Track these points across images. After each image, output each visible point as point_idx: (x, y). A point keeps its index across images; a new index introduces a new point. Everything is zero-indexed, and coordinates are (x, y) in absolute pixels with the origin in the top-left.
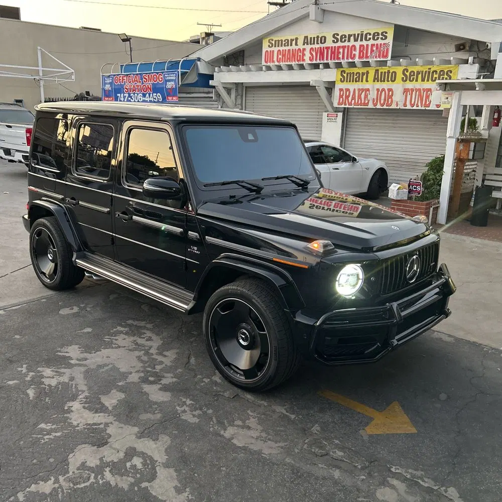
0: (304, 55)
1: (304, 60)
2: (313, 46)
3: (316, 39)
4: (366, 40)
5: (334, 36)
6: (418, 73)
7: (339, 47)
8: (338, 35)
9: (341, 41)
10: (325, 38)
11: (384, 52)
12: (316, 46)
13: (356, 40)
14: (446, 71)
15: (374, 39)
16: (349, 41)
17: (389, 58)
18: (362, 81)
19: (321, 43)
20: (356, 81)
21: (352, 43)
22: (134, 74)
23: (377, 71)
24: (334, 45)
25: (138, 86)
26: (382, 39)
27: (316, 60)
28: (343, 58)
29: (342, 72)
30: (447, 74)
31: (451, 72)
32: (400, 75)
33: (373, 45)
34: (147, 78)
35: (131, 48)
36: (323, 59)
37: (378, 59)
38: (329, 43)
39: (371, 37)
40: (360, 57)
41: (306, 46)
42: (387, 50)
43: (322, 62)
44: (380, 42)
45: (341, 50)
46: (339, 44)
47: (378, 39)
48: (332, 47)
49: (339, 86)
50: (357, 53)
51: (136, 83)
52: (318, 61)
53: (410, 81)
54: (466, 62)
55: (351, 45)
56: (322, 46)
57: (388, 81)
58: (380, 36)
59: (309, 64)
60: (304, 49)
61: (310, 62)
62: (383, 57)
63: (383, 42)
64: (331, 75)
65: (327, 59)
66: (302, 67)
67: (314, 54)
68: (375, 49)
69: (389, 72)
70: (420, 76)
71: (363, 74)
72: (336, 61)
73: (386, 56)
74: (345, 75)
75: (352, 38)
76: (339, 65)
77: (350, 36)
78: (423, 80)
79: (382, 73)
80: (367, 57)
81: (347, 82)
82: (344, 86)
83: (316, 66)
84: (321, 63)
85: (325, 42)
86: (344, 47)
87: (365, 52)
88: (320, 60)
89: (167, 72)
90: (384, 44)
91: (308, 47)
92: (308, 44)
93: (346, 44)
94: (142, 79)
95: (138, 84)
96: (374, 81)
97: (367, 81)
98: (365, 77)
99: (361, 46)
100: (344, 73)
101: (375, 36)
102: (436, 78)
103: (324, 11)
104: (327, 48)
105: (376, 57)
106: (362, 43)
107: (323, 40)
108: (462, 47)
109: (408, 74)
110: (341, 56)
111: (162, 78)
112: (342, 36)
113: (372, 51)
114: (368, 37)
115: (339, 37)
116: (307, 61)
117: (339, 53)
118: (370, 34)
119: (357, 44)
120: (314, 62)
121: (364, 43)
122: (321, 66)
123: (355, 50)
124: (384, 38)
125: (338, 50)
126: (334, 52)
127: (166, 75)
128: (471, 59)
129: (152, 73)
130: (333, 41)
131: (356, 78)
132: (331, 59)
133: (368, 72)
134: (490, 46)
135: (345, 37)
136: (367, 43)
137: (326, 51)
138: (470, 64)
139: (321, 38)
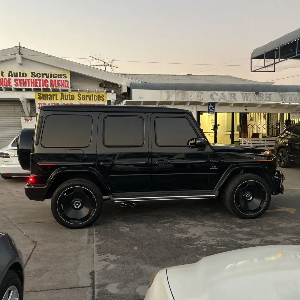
0: (10, 82)
1: (10, 86)
2: (16, 78)
3: (19, 74)
4: (54, 77)
5: (32, 73)
6: (87, 96)
7: (36, 80)
8: (35, 73)
9: (37, 77)
11: (66, 85)
12: (19, 78)
13: (47, 77)
14: (101, 96)
15: (59, 77)
16: (43, 77)
17: (70, 88)
18: (53, 99)
19: (23, 76)
20: (49, 99)
21: (45, 78)
23: (62, 94)
24: (32, 78)
26: (63, 78)
27: (20, 86)
28: (40, 86)
29: (39, 94)
30: (102, 97)
31: (104, 96)
32: (76, 97)
33: (58, 81)
36: (26, 86)
37: (63, 88)
38: (29, 77)
39: (57, 76)
40: (51, 86)
41: (11, 77)
42: (68, 84)
43: (25, 87)
44: (62, 79)
45: (38, 82)
46: (36, 78)
47: (61, 77)
48: (31, 80)
49: (37, 102)
50: (49, 84)
52: (22, 87)
53: (83, 100)
54: (110, 92)
55: (44, 80)
56: (24, 78)
57: (70, 99)
58: (62, 76)
59: (14, 88)
60: (10, 79)
61: (16, 87)
62: (66, 87)
63: (64, 79)
64: (31, 95)
65: (29, 86)
66: (10, 90)
67: (18, 82)
68: (60, 82)
69: (70, 95)
70: (88, 98)
71: (54, 95)
72: (35, 87)
73: (68, 87)
74: (42, 96)
75: (45, 76)
76: (36, 90)
77: (43, 74)
78: (90, 100)
79: (65, 95)
80: (56, 86)
81: (43, 99)
82: (42, 101)
83: (20, 90)
84: (24, 88)
85: (26, 76)
86: (40, 80)
87: (54, 84)
88: (23, 86)
90: (65, 80)
91: (13, 79)
92: (12, 76)
93: (41, 78)
96: (61, 99)
97: (57, 99)
98: (55, 97)
99: (51, 80)
100: (41, 94)
101: (59, 76)
102: (96, 99)
103: (23, 58)
104: (28, 80)
105: (61, 87)
106: (51, 79)
107: (25, 75)
108: (101, 85)
109: (81, 96)
110: (38, 85)
112: (37, 74)
113: (58, 83)
114: (55, 76)
115: (36, 74)
116: (13, 86)
117: (37, 83)
118: (56, 75)
119: (49, 79)
120: (19, 87)
121: (53, 79)
122: (24, 90)
123: (47, 82)
125: (36, 81)
126: (34, 82)
128: (113, 91)
130: (32, 76)
131: (49, 98)
132: (32, 86)
133: (56, 95)
134: (120, 86)
135: (40, 74)
136: (55, 79)
137: (27, 81)
138: (113, 93)
139: (23, 74)
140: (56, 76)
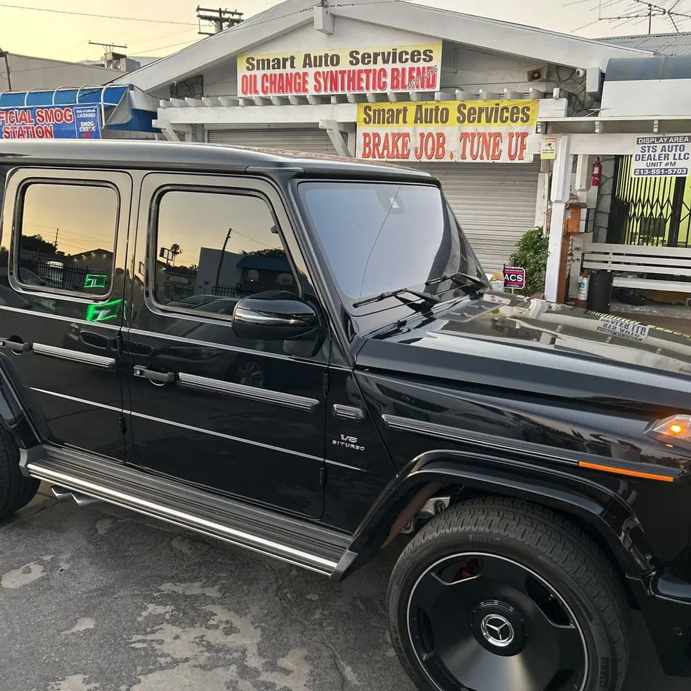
0: (305, 82)
1: (305, 90)
2: (318, 69)
3: (323, 58)
4: (401, 61)
5: (351, 55)
6: (481, 110)
7: (360, 72)
8: (357, 53)
9: (363, 63)
10: (338, 57)
11: (428, 80)
12: (324, 69)
13: (385, 61)
14: (521, 108)
15: (413, 60)
16: (375, 62)
17: (438, 88)
18: (397, 122)
19: (332, 64)
20: (388, 122)
21: (380, 65)
22: (19, 109)
23: (419, 107)
24: (352, 68)
25: (28, 128)
26: (425, 60)
27: (326, 90)
28: (367, 88)
29: (365, 108)
30: (523, 111)
31: (528, 109)
32: (454, 114)
33: (411, 70)
34: (44, 115)
35: (8, 67)
36: (336, 89)
37: (421, 90)
38: (345, 65)
39: (409, 57)
40: (392, 87)
41: (307, 69)
42: (434, 77)
43: (335, 93)
44: (422, 64)
45: (364, 76)
46: (360, 66)
47: (419, 60)
48: (349, 71)
49: (362, 129)
50: (388, 80)
51: (23, 124)
52: (329, 92)
53: (469, 121)
54: (547, 95)
55: (378, 69)
56: (334, 69)
57: (436, 122)
58: (423, 57)
59: (314, 96)
60: (305, 74)
61: (316, 94)
62: (429, 86)
63: (426, 65)
64: (350, 113)
65: (343, 89)
66: (303, 101)
67: (322, 80)
68: (415, 74)
69: (437, 108)
70: (484, 115)
71: (399, 111)
72: (357, 92)
73: (433, 85)
74: (371, 113)
75: (380, 58)
76: (361, 99)
77: (376, 55)
78: (488, 121)
79: (426, 110)
80: (404, 87)
81: (374, 123)
82: (371, 129)
83: (325, 100)
84: (333, 95)
85: (338, 63)
86: (368, 72)
87: (400, 79)
88: (331, 90)
89: (79, 106)
90: (428, 68)
91: (311, 71)
92: (310, 66)
93: (371, 66)
94: (35, 117)
95: (28, 125)
96: (416, 122)
97: (405, 122)
98: (401, 116)
99: (393, 70)
100: (370, 110)
101: (415, 56)
102: (507, 118)
103: (334, 17)
104: (343, 73)
105: (417, 87)
106: (394, 66)
107: (335, 60)
108: (536, 75)
109: (466, 112)
110: (363, 85)
111: (70, 116)
112: (363, 56)
113: (411, 78)
114: (405, 57)
115: (359, 57)
116: (311, 91)
117: (360, 80)
118: (407, 53)
119: (389, 67)
120: (323, 93)
121: (399, 65)
122: (333, 100)
123: (385, 76)
124: (428, 59)
125: (359, 76)
126: (354, 78)
127: (77, 111)
128: (556, 91)
129: (53, 107)
130: (351, 63)
131: (388, 118)
132: (349, 89)
133: (405, 110)
134: (582, 73)
135: (369, 56)
136: (403, 65)
137: (340, 76)
138: (557, 99)
139: (332, 57)
140: (407, 57)
